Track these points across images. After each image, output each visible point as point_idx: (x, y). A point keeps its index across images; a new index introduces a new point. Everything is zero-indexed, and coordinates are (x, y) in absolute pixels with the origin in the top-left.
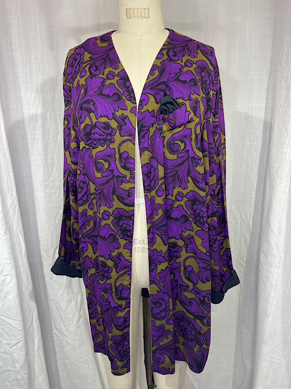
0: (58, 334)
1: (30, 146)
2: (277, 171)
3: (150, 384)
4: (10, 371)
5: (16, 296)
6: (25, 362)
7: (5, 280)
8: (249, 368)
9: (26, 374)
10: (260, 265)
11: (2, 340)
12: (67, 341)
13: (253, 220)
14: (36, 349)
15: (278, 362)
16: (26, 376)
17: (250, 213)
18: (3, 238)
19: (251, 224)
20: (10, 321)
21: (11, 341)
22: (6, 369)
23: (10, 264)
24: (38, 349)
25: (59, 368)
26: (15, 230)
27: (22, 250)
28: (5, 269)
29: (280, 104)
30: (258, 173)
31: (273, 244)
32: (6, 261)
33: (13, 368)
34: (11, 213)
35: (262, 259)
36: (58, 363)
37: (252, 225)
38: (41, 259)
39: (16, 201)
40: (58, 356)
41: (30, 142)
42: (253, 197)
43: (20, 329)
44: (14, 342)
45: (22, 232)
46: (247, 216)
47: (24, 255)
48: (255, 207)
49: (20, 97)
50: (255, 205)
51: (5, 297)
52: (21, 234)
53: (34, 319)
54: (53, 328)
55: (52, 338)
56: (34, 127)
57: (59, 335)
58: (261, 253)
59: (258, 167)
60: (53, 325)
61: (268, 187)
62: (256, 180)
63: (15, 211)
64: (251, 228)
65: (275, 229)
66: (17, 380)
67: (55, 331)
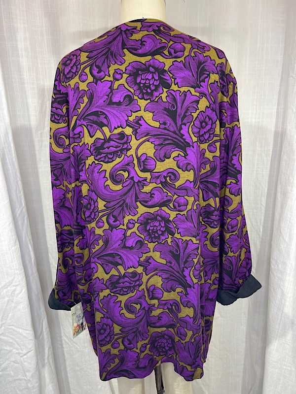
0: (67, 341)
1: (37, 152)
2: (288, 178)
3: (159, 389)
4: (21, 380)
5: (26, 306)
6: (36, 371)
7: (15, 290)
8: (258, 374)
9: (36, 383)
10: (271, 272)
11: (12, 350)
12: (77, 348)
13: (264, 227)
14: (46, 357)
15: (288, 369)
16: (37, 384)
17: (261, 220)
18: (13, 248)
19: (261, 230)
20: (21, 330)
21: (22, 350)
22: (17, 378)
23: (20, 274)
24: (48, 357)
25: (69, 375)
26: (24, 239)
27: (31, 259)
28: (15, 279)
29: (293, 110)
30: (269, 179)
31: (284, 252)
32: (16, 272)
33: (24, 377)
34: (20, 223)
35: (272, 266)
36: (68, 369)
37: (263, 232)
38: (50, 267)
39: (25, 210)
40: (67, 363)
41: (37, 148)
42: (264, 203)
43: (30, 338)
44: (25, 351)
45: (31, 241)
46: (257, 222)
47: (33, 264)
48: (265, 214)
49: (27, 103)
50: (266, 211)
51: (15, 307)
52: (30, 243)
53: (44, 327)
54: (63, 334)
55: (62, 345)
56: (41, 133)
57: (69, 342)
58: (271, 260)
59: (268, 173)
60: (62, 332)
61: (280, 194)
62: (267, 186)
63: (24, 221)
64: (261, 234)
65: (286, 237)
66: (28, 388)
67: (64, 338)
